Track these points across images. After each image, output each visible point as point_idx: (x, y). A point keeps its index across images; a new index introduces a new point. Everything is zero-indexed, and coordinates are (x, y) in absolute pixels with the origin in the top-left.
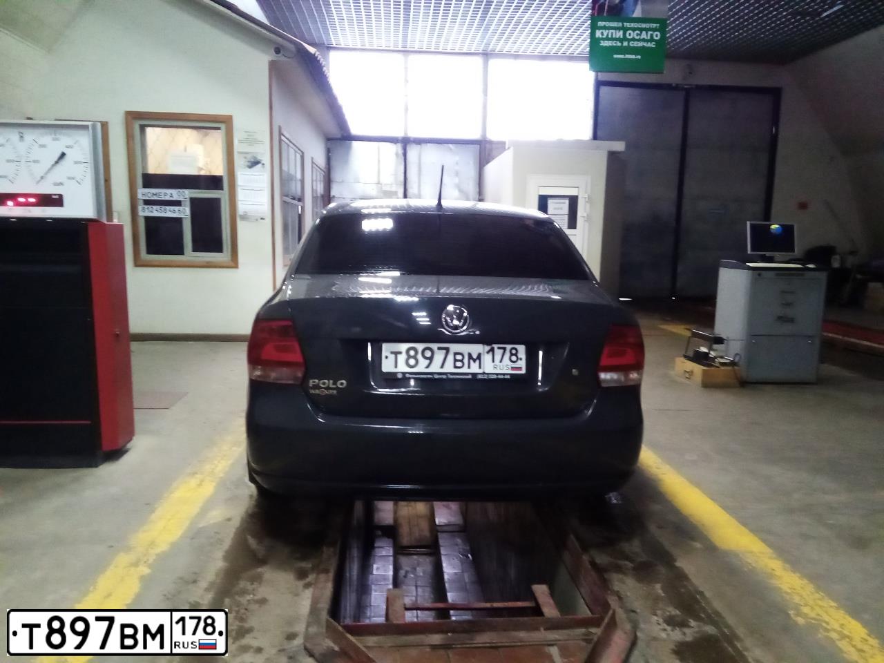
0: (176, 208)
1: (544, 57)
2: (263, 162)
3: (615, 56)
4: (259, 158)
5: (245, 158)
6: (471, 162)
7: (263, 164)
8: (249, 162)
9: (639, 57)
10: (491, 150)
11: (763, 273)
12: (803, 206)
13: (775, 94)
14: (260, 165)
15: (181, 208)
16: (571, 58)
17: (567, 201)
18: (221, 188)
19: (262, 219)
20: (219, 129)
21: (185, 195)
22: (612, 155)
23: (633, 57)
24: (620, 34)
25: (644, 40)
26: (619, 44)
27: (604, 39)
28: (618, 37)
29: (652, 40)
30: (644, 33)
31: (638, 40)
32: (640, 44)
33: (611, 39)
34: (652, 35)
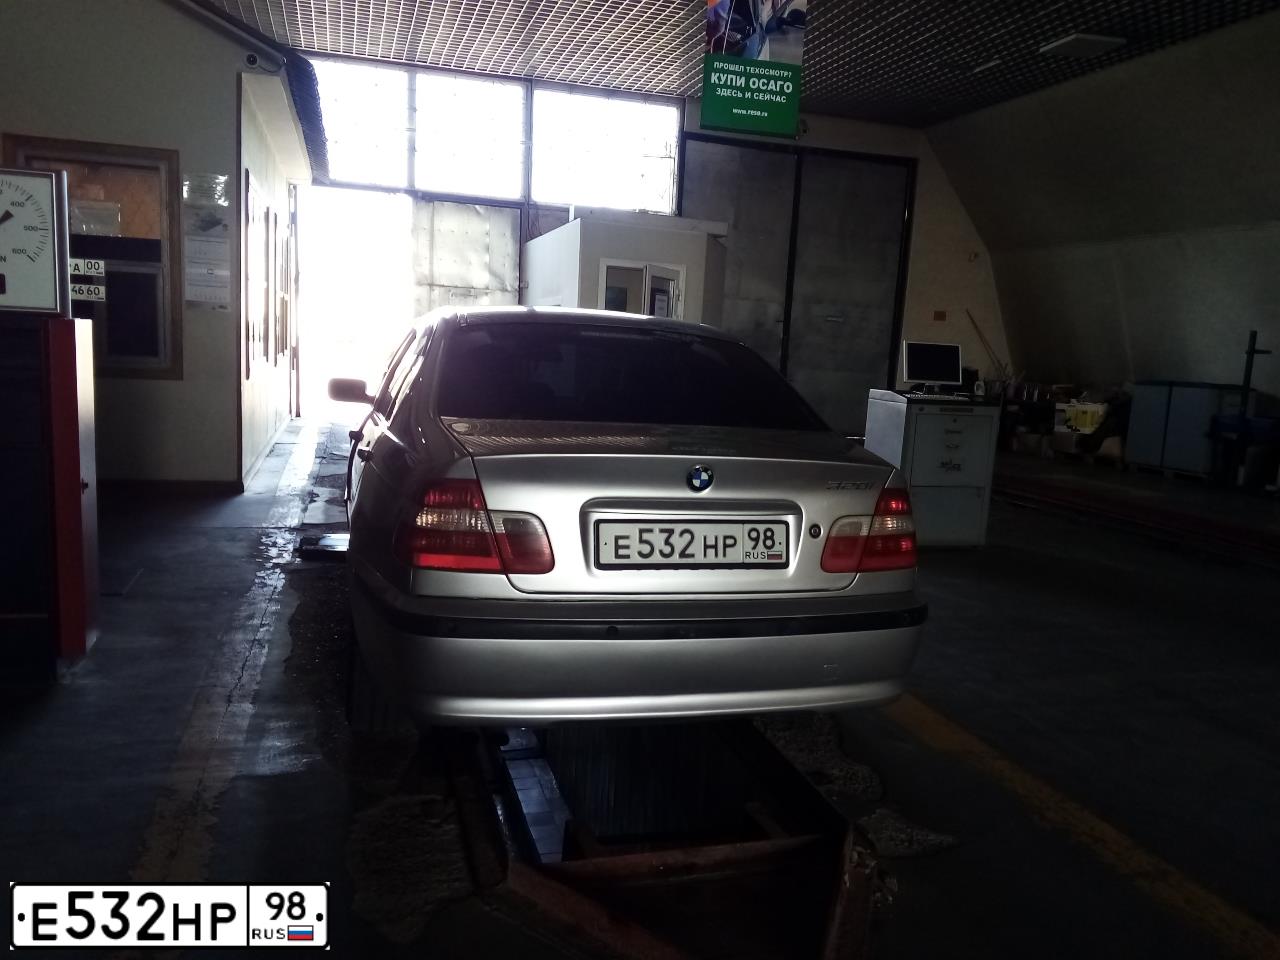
0: (84, 287)
1: (611, 92)
2: (224, 223)
3: (735, 111)
4: (218, 216)
5: (197, 215)
6: (508, 233)
7: (225, 226)
8: (202, 221)
9: (766, 114)
10: (537, 217)
11: (927, 408)
12: (940, 316)
13: (909, 166)
14: (219, 228)
15: (92, 287)
16: (647, 97)
18: (158, 259)
19: (221, 307)
20: (157, 169)
21: (100, 267)
22: (714, 238)
23: (759, 113)
24: (741, 81)
25: (771, 92)
26: (740, 95)
27: (722, 87)
28: (738, 85)
29: (781, 92)
30: (772, 82)
31: (765, 92)
32: (767, 97)
33: (731, 87)
34: (782, 86)
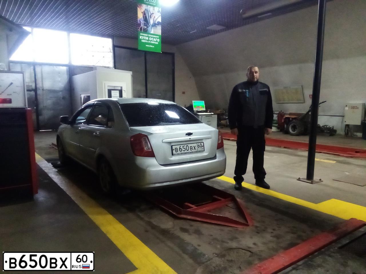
3: (146, 46)
6: (66, 74)
9: (154, 47)
12: (184, 93)
13: (173, 55)
17: (118, 91)
23: (152, 46)
24: (147, 38)
25: (154, 41)
26: (147, 42)
27: (143, 39)
28: (147, 39)
29: (157, 41)
30: (154, 39)
31: (153, 41)
32: (153, 42)
33: (145, 40)
34: (157, 40)
